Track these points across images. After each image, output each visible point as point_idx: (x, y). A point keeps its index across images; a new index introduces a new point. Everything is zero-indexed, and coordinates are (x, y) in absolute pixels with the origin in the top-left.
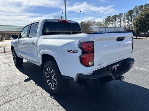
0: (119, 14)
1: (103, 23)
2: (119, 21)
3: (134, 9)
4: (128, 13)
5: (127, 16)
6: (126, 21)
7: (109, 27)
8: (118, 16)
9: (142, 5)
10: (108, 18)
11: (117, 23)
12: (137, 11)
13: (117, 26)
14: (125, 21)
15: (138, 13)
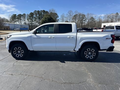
0: (23, 14)
1: (10, 20)
2: (24, 20)
3: (34, 12)
4: (30, 14)
5: (30, 16)
6: (30, 20)
7: (16, 23)
8: (22, 15)
9: (39, 11)
10: (13, 16)
11: (22, 21)
12: (36, 14)
13: (23, 24)
14: (28, 20)
15: (37, 16)
